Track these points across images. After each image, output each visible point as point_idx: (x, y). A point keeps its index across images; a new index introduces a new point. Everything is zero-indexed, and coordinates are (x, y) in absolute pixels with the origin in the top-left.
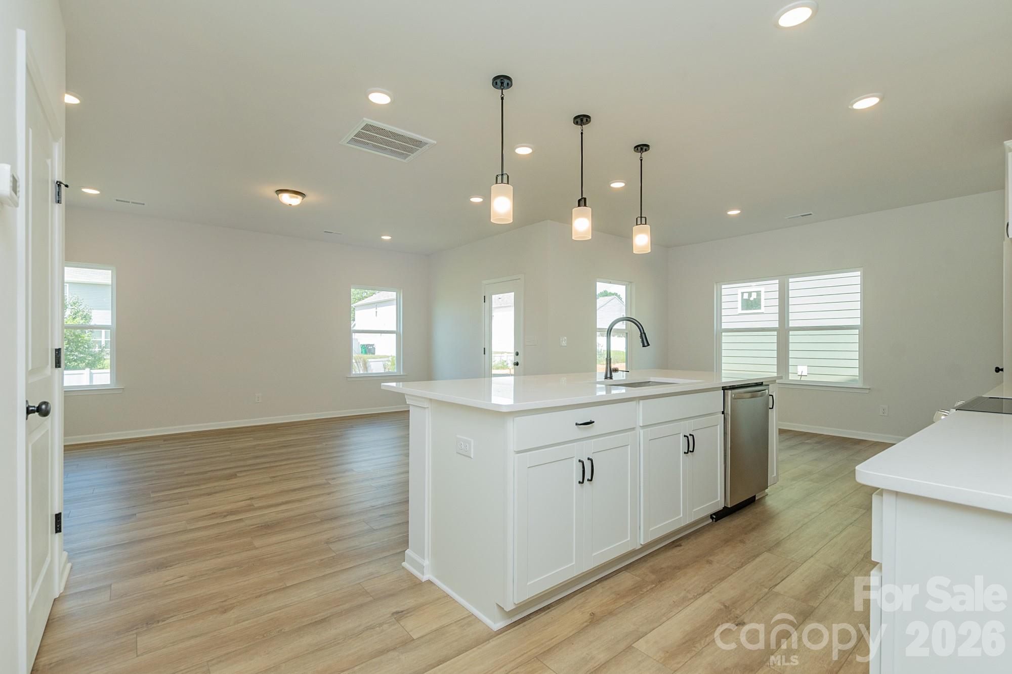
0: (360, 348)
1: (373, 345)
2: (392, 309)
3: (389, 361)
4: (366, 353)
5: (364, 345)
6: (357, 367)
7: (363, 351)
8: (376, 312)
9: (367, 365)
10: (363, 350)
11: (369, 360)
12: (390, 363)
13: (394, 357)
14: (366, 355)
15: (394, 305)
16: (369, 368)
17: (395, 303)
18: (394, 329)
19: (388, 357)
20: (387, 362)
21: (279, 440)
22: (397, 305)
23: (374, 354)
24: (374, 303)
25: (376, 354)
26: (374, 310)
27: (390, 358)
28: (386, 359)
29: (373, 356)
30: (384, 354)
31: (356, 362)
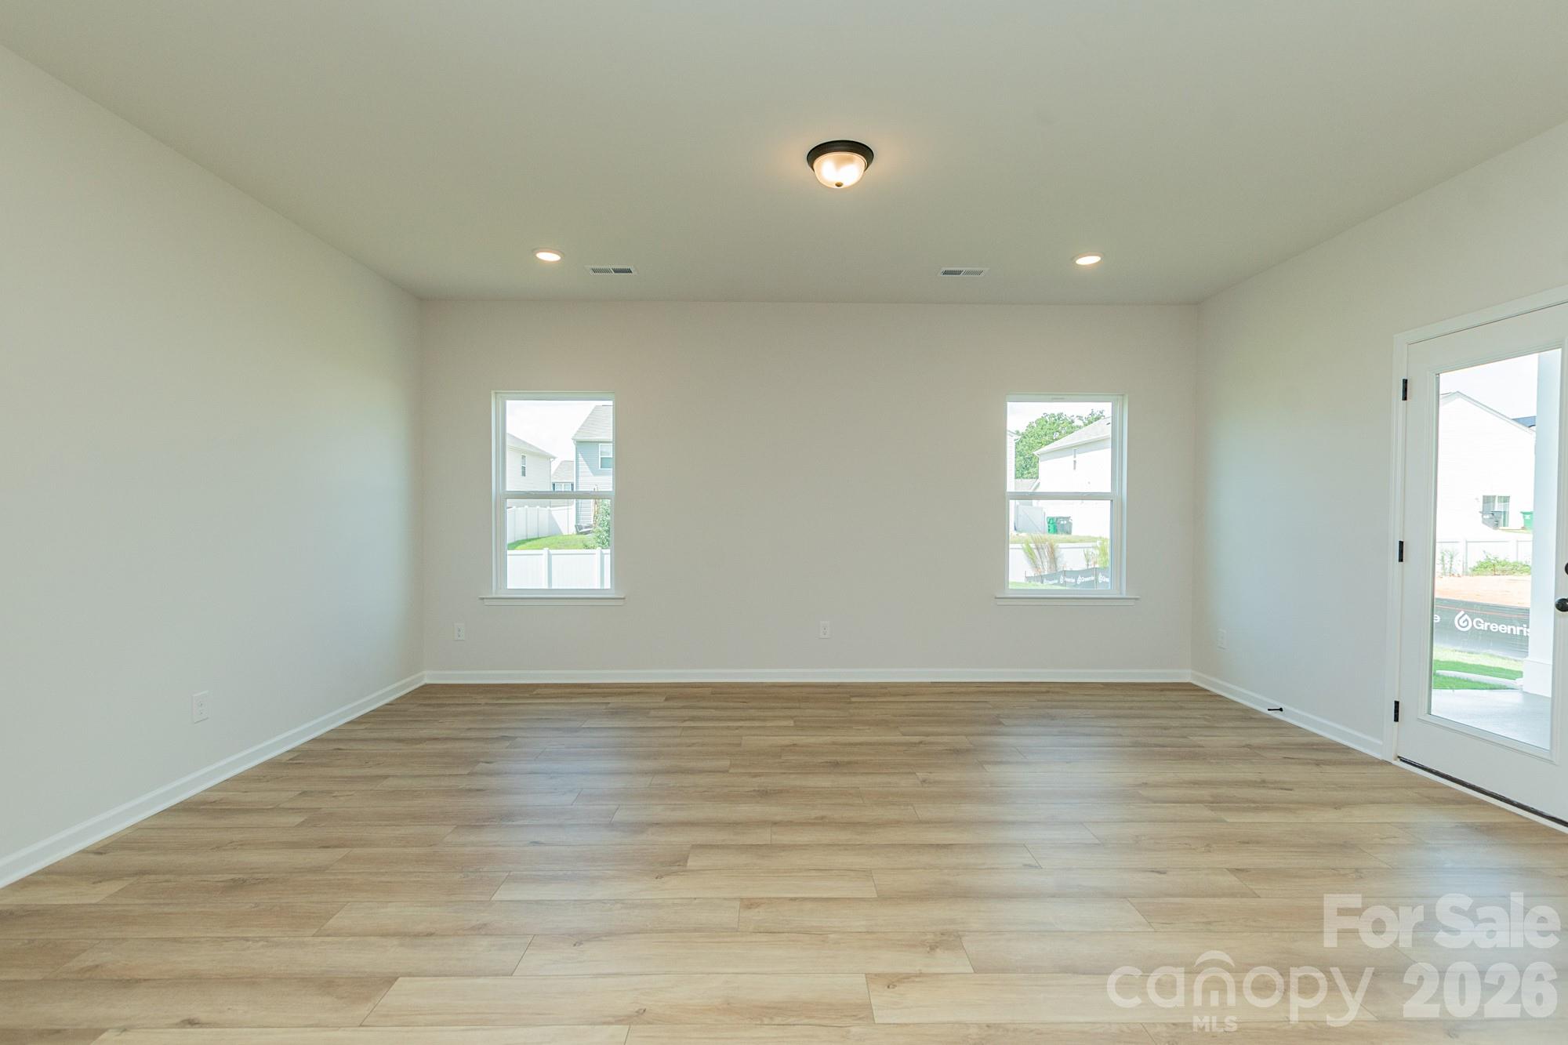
0: (1046, 523)
1: (1068, 518)
2: (1104, 456)
3: (1095, 547)
4: (1056, 531)
5: (1053, 519)
6: (1038, 557)
7: (1052, 530)
8: (1075, 461)
9: (1057, 555)
10: (1052, 526)
11: (1061, 545)
12: (1097, 552)
13: (1105, 540)
14: (1055, 535)
15: (1107, 448)
16: (1059, 559)
17: (1110, 445)
18: (1108, 489)
19: (1094, 539)
20: (1091, 550)
21: (834, 739)
22: (1113, 448)
23: (1069, 533)
24: (1072, 447)
25: (1074, 533)
26: (1071, 458)
27: (1098, 542)
28: (1090, 545)
29: (1067, 536)
30: (1087, 534)
31: (1038, 549)
